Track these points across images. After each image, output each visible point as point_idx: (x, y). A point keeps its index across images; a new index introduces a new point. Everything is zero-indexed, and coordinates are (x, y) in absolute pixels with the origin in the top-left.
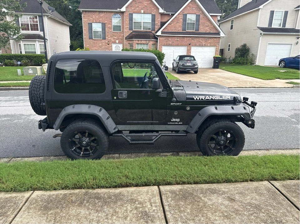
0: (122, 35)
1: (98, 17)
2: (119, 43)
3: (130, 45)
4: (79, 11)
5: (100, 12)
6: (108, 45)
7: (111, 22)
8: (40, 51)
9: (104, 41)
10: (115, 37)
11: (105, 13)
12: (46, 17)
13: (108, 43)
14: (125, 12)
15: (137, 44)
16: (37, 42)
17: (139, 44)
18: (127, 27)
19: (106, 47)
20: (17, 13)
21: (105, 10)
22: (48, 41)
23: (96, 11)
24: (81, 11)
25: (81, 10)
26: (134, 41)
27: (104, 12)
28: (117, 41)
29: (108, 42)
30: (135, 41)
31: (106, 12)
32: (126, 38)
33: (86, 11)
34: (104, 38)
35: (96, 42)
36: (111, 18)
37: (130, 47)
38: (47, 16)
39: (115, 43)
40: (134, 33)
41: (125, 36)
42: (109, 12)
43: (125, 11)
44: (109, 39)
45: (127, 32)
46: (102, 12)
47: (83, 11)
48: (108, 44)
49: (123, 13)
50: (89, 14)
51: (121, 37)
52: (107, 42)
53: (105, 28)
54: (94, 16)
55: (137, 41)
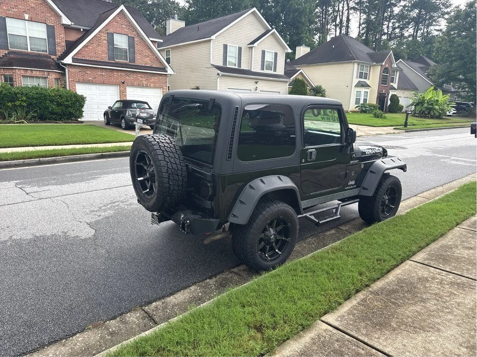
15: (24, 76)
17: (27, 77)
30: (19, 71)
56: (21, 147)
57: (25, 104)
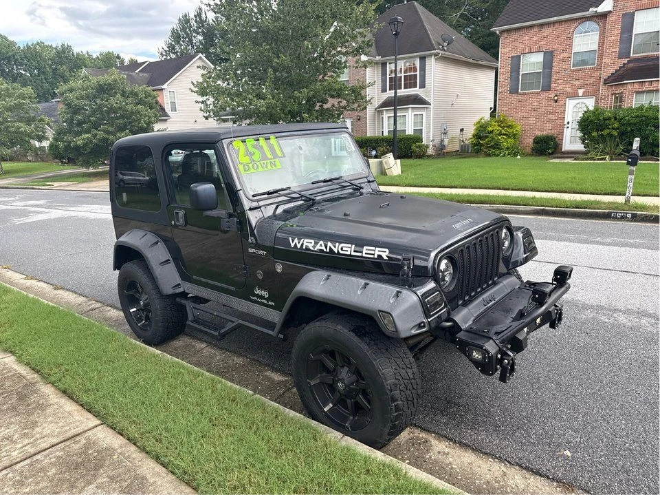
0: (597, 74)
1: (537, 39)
2: (586, 95)
3: (616, 98)
4: (494, 33)
5: (542, 25)
6: (555, 104)
7: (570, 45)
8: (413, 128)
9: (545, 94)
10: (577, 83)
11: (557, 26)
12: (433, 57)
13: (556, 98)
14: (610, 12)
15: (637, 92)
16: (410, 110)
17: (642, 92)
18: (614, 50)
19: (549, 108)
20: (384, 58)
21: (555, 19)
22: (432, 106)
23: (532, 27)
24: (498, 32)
25: (497, 30)
26: (629, 85)
27: (554, 23)
28: (581, 92)
29: (556, 96)
30: (632, 86)
31: (560, 22)
32: (606, 82)
33: (508, 31)
34: (547, 88)
35: (524, 98)
36: (569, 35)
37: (616, 102)
38: (435, 55)
39: (574, 95)
40: (631, 65)
41: (605, 76)
42: (566, 21)
43: (610, 8)
44: (560, 87)
45: (612, 64)
46: (548, 24)
47: (503, 31)
48: (556, 101)
49: (604, 16)
50: (517, 35)
51: (592, 81)
52: (553, 95)
53: (552, 62)
54: (527, 38)
55: (636, 86)
56: (581, 193)
57: (615, 133)
